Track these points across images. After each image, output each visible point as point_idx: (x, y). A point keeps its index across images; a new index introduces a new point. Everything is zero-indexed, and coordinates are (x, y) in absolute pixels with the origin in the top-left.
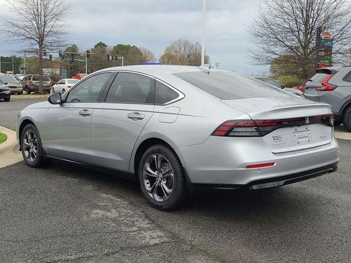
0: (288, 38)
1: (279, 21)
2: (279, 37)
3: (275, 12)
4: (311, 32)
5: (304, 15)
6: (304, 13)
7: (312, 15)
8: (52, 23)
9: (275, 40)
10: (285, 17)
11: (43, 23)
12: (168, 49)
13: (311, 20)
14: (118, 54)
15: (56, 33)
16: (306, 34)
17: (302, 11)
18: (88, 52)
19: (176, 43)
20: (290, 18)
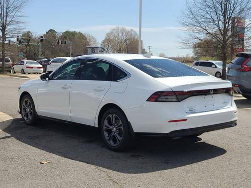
0: (210, 26)
1: (203, 13)
2: (202, 25)
3: (199, 6)
4: (229, 22)
5: (223, 8)
6: (223, 6)
7: (229, 8)
8: (13, 14)
9: (199, 28)
10: (208, 9)
11: (5, 14)
12: (108, 35)
13: (228, 12)
14: (66, 39)
15: (16, 22)
16: (224, 24)
17: (221, 5)
18: (41, 37)
19: (114, 29)
20: (211, 10)
